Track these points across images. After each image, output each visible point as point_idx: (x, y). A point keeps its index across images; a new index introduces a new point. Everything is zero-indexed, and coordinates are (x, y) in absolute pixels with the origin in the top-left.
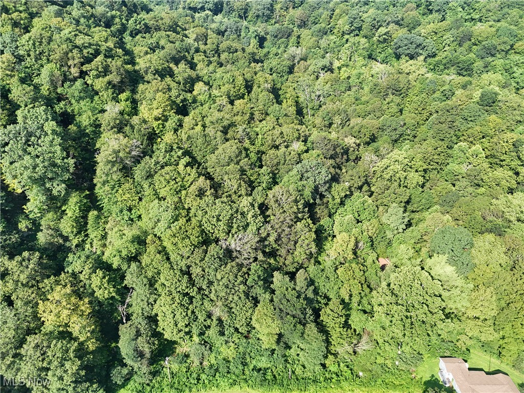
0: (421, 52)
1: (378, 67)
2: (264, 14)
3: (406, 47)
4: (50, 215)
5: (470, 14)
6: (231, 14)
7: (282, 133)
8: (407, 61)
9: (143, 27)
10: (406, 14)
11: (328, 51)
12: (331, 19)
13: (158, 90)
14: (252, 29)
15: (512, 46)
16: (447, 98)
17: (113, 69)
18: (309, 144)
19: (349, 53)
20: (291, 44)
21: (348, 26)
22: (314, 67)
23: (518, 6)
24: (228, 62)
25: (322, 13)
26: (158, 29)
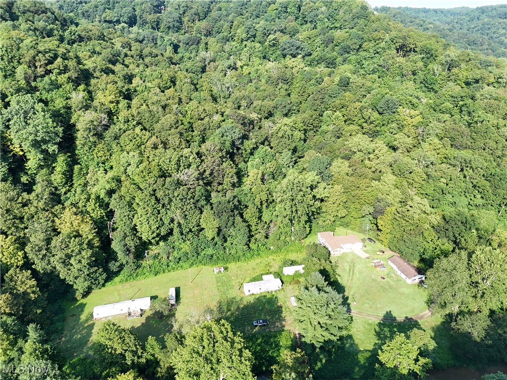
0: (300, 52)
1: (270, 65)
2: (174, 25)
3: (289, 49)
4: (44, 171)
5: (334, 24)
6: (145, 26)
7: (204, 110)
8: (290, 59)
9: (77, 37)
10: (288, 25)
11: (231, 54)
12: (231, 29)
13: (107, 83)
14: (167, 38)
15: (360, 46)
16: (319, 83)
17: (71, 68)
18: (225, 117)
19: (248, 55)
20: (201, 50)
21: (245, 35)
22: (222, 66)
23: (364, 18)
24: (152, 64)
25: (224, 25)
26: (90, 39)
